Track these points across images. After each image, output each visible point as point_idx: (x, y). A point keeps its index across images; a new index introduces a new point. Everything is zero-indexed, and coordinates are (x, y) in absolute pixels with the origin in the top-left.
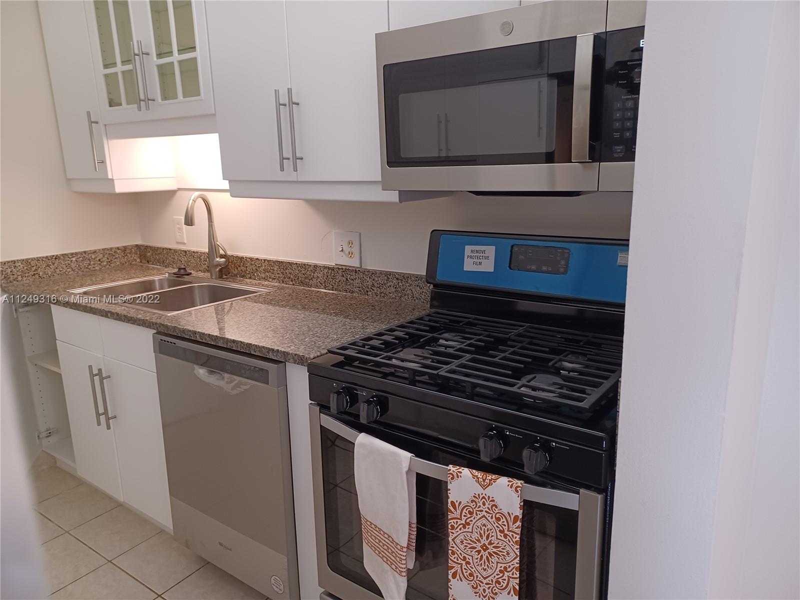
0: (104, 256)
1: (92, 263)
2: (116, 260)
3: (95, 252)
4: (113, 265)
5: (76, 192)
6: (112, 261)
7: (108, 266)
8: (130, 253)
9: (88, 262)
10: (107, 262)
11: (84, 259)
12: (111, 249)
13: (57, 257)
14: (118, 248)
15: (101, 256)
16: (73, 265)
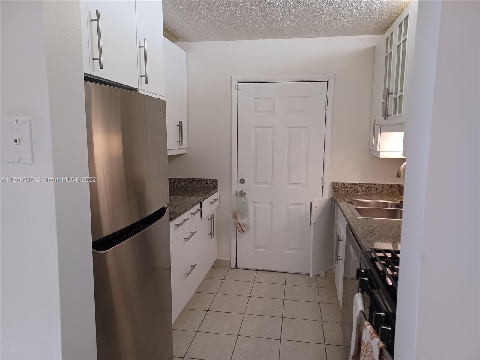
0: (379, 187)
1: (373, 189)
2: (385, 190)
3: (375, 185)
4: (383, 192)
5: (373, 156)
6: (383, 190)
7: (380, 193)
8: (394, 188)
9: (371, 189)
10: (380, 191)
11: (369, 187)
12: (384, 184)
13: (357, 184)
14: (388, 185)
15: (378, 187)
16: (363, 189)
